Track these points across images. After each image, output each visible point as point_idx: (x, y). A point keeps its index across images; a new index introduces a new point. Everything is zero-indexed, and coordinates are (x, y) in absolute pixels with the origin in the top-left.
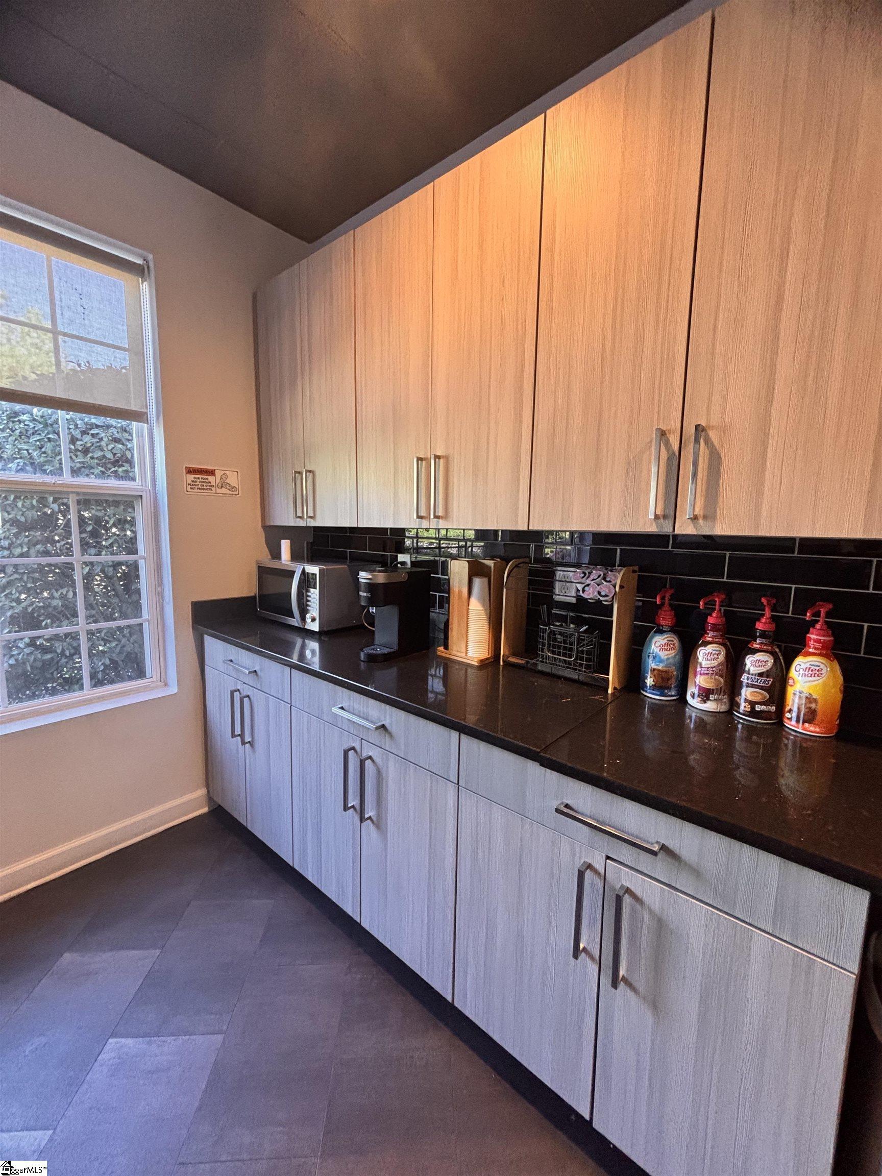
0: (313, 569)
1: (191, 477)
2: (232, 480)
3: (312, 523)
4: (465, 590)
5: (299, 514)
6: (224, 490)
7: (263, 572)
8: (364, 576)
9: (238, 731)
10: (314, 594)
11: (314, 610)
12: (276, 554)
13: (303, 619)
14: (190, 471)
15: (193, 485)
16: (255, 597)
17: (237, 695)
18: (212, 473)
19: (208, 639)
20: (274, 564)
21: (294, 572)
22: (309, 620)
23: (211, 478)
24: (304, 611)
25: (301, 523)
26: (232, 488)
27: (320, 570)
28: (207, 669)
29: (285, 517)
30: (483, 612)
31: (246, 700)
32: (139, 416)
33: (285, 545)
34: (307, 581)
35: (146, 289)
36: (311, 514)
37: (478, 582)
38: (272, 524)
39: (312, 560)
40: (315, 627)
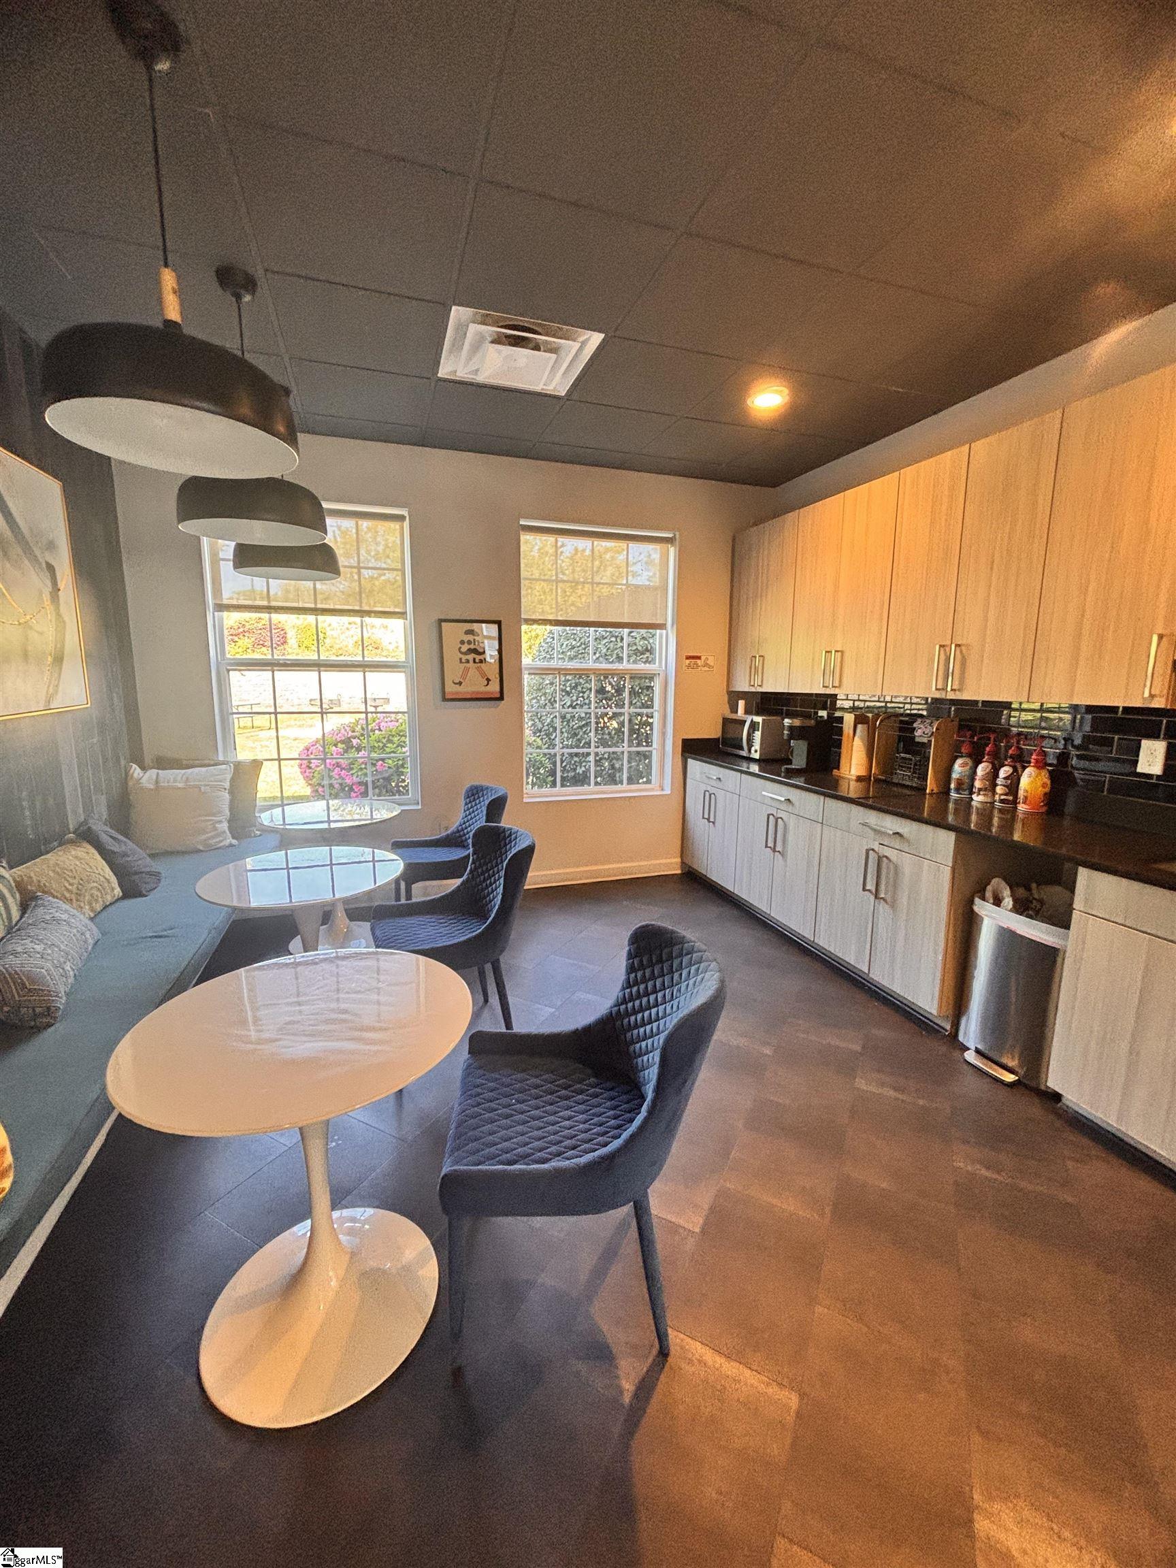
0: (759, 719)
1: (688, 661)
2: (711, 661)
3: (760, 690)
4: (851, 732)
5: (752, 684)
6: (706, 669)
7: (726, 722)
8: (787, 722)
9: (706, 816)
10: (758, 735)
11: (757, 745)
12: (734, 709)
13: (750, 751)
14: (688, 658)
15: (689, 666)
16: (719, 739)
17: (707, 794)
18: (699, 658)
19: (690, 761)
20: (733, 716)
21: (745, 721)
22: (753, 751)
23: (699, 661)
24: (750, 746)
25: (753, 690)
26: (709, 666)
27: (763, 720)
28: (688, 781)
29: (742, 685)
30: (862, 747)
31: (713, 796)
32: (662, 626)
33: (741, 704)
34: (754, 726)
35: (672, 551)
36: (760, 684)
37: (859, 726)
38: (734, 690)
39: (758, 714)
40: (757, 756)
